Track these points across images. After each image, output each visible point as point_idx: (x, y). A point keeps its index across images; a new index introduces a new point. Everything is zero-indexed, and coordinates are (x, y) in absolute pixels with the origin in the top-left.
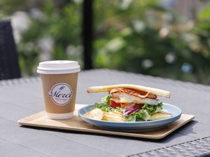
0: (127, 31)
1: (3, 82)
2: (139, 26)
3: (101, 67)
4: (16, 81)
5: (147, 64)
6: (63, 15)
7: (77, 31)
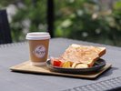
0: (73, 16)
1: (2, 46)
2: (80, 13)
3: (58, 37)
4: (9, 45)
5: (85, 35)
6: (36, 6)
7: (44, 15)
